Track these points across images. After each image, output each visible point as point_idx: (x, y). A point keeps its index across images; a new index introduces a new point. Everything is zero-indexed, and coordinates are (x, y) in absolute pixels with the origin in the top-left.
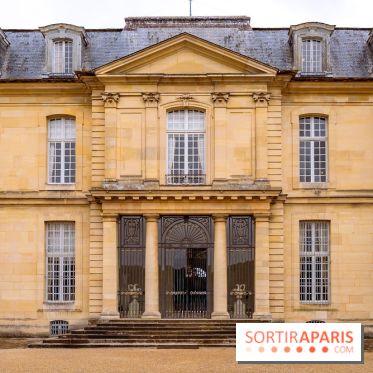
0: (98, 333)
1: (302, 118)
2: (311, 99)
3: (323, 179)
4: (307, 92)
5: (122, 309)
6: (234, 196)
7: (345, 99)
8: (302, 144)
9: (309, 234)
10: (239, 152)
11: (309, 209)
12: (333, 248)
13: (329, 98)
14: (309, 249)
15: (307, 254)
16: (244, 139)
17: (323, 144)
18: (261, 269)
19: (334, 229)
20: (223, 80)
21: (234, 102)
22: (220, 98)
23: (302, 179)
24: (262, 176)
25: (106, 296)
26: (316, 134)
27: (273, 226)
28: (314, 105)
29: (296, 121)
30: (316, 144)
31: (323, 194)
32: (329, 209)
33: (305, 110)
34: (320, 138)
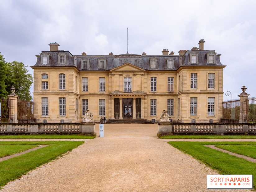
0: (110, 121)
1: (151, 78)
2: (153, 74)
3: (156, 90)
4: (152, 73)
5: (115, 117)
6: (137, 95)
7: (160, 74)
8: (151, 83)
9: (152, 101)
10: (138, 86)
11: (152, 97)
12: (157, 104)
13: (157, 74)
14: (152, 105)
15: (152, 106)
16: (139, 83)
17: (156, 83)
18: (142, 109)
19: (157, 101)
20: (135, 72)
21: (137, 76)
22: (134, 75)
23: (151, 90)
24: (143, 91)
25: (112, 114)
26: (154, 81)
27: (145, 100)
28: (154, 75)
29: (150, 79)
30: (154, 83)
31: (155, 94)
32: (156, 96)
33: (152, 76)
34: (155, 82)
